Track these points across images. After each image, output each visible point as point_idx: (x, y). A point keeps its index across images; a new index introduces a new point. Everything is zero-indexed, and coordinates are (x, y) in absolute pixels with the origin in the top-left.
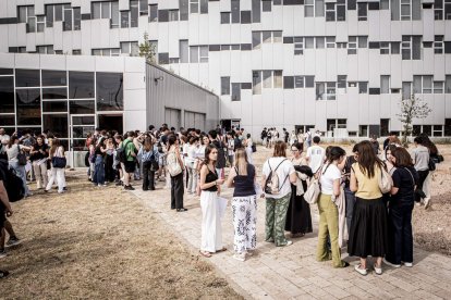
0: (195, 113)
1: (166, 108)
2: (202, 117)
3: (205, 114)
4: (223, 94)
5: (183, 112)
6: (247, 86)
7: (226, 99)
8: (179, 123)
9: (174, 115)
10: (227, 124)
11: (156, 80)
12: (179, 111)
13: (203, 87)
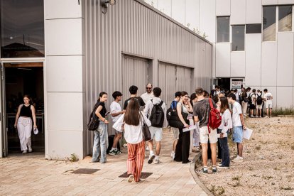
0: (176, 66)
1: (126, 56)
2: (187, 72)
3: (192, 69)
4: (219, 40)
5: (155, 63)
6: (254, 29)
7: (224, 48)
8: (150, 79)
9: (140, 67)
10: (224, 83)
11: (103, 5)
12: (149, 61)
13: (191, 28)
